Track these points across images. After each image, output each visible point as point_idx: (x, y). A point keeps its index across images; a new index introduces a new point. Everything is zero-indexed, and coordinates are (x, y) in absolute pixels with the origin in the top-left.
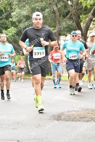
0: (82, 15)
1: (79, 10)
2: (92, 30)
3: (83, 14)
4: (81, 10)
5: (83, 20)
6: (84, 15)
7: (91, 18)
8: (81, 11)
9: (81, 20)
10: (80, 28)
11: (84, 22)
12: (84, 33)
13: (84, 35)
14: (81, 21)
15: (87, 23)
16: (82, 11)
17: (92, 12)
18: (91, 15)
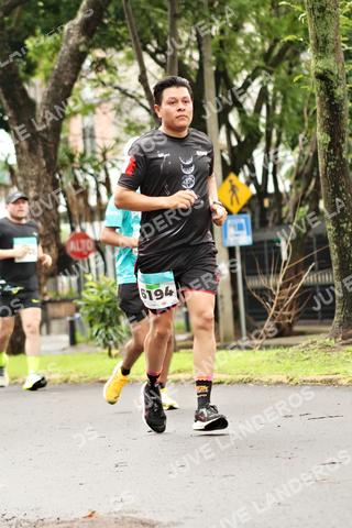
0: (34, 35)
1: (18, 9)
2: (94, 113)
3: (38, 31)
4: (25, 9)
5: (44, 63)
6: (46, 31)
7: (78, 46)
8: (28, 15)
9: (28, 60)
10: (22, 102)
11: (45, 71)
12: (46, 131)
13: (45, 140)
14: (31, 69)
15: (56, 77)
16: (36, 14)
17: (80, 15)
18: (75, 32)
